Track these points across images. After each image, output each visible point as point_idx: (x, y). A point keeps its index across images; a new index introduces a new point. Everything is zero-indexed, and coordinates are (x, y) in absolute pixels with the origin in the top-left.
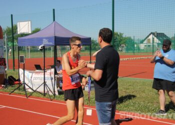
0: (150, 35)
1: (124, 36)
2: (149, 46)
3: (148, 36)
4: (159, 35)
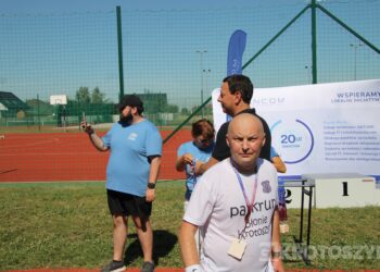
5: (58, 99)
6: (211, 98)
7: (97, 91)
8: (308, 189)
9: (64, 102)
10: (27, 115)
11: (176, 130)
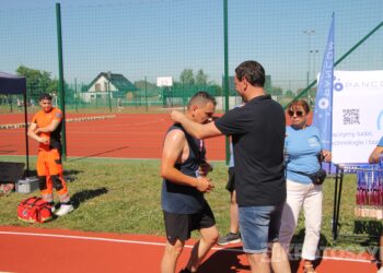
0: (99, 77)
1: (52, 78)
2: (99, 96)
3: (96, 80)
4: (114, 78)
5: (165, 81)
6: (316, 81)
7: (201, 72)
9: (170, 84)
10: (135, 96)
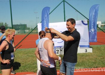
7: (6, 24)
8: (61, 49)
11: (28, 35)
